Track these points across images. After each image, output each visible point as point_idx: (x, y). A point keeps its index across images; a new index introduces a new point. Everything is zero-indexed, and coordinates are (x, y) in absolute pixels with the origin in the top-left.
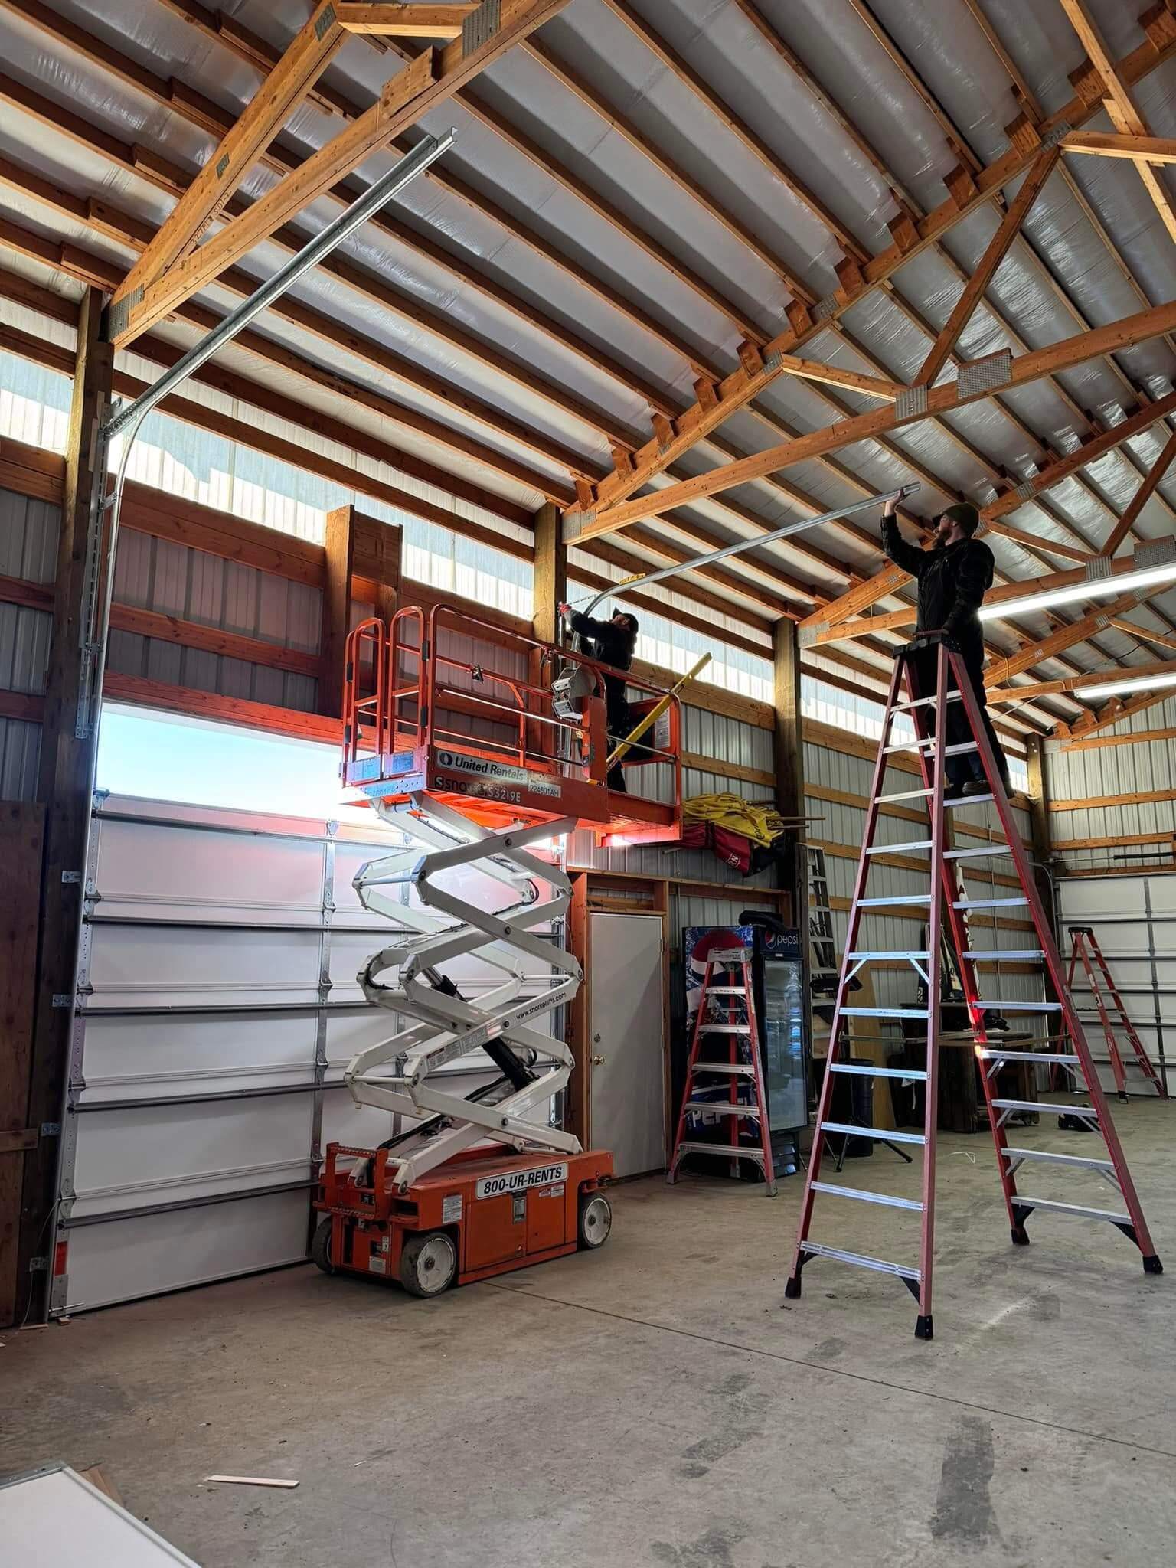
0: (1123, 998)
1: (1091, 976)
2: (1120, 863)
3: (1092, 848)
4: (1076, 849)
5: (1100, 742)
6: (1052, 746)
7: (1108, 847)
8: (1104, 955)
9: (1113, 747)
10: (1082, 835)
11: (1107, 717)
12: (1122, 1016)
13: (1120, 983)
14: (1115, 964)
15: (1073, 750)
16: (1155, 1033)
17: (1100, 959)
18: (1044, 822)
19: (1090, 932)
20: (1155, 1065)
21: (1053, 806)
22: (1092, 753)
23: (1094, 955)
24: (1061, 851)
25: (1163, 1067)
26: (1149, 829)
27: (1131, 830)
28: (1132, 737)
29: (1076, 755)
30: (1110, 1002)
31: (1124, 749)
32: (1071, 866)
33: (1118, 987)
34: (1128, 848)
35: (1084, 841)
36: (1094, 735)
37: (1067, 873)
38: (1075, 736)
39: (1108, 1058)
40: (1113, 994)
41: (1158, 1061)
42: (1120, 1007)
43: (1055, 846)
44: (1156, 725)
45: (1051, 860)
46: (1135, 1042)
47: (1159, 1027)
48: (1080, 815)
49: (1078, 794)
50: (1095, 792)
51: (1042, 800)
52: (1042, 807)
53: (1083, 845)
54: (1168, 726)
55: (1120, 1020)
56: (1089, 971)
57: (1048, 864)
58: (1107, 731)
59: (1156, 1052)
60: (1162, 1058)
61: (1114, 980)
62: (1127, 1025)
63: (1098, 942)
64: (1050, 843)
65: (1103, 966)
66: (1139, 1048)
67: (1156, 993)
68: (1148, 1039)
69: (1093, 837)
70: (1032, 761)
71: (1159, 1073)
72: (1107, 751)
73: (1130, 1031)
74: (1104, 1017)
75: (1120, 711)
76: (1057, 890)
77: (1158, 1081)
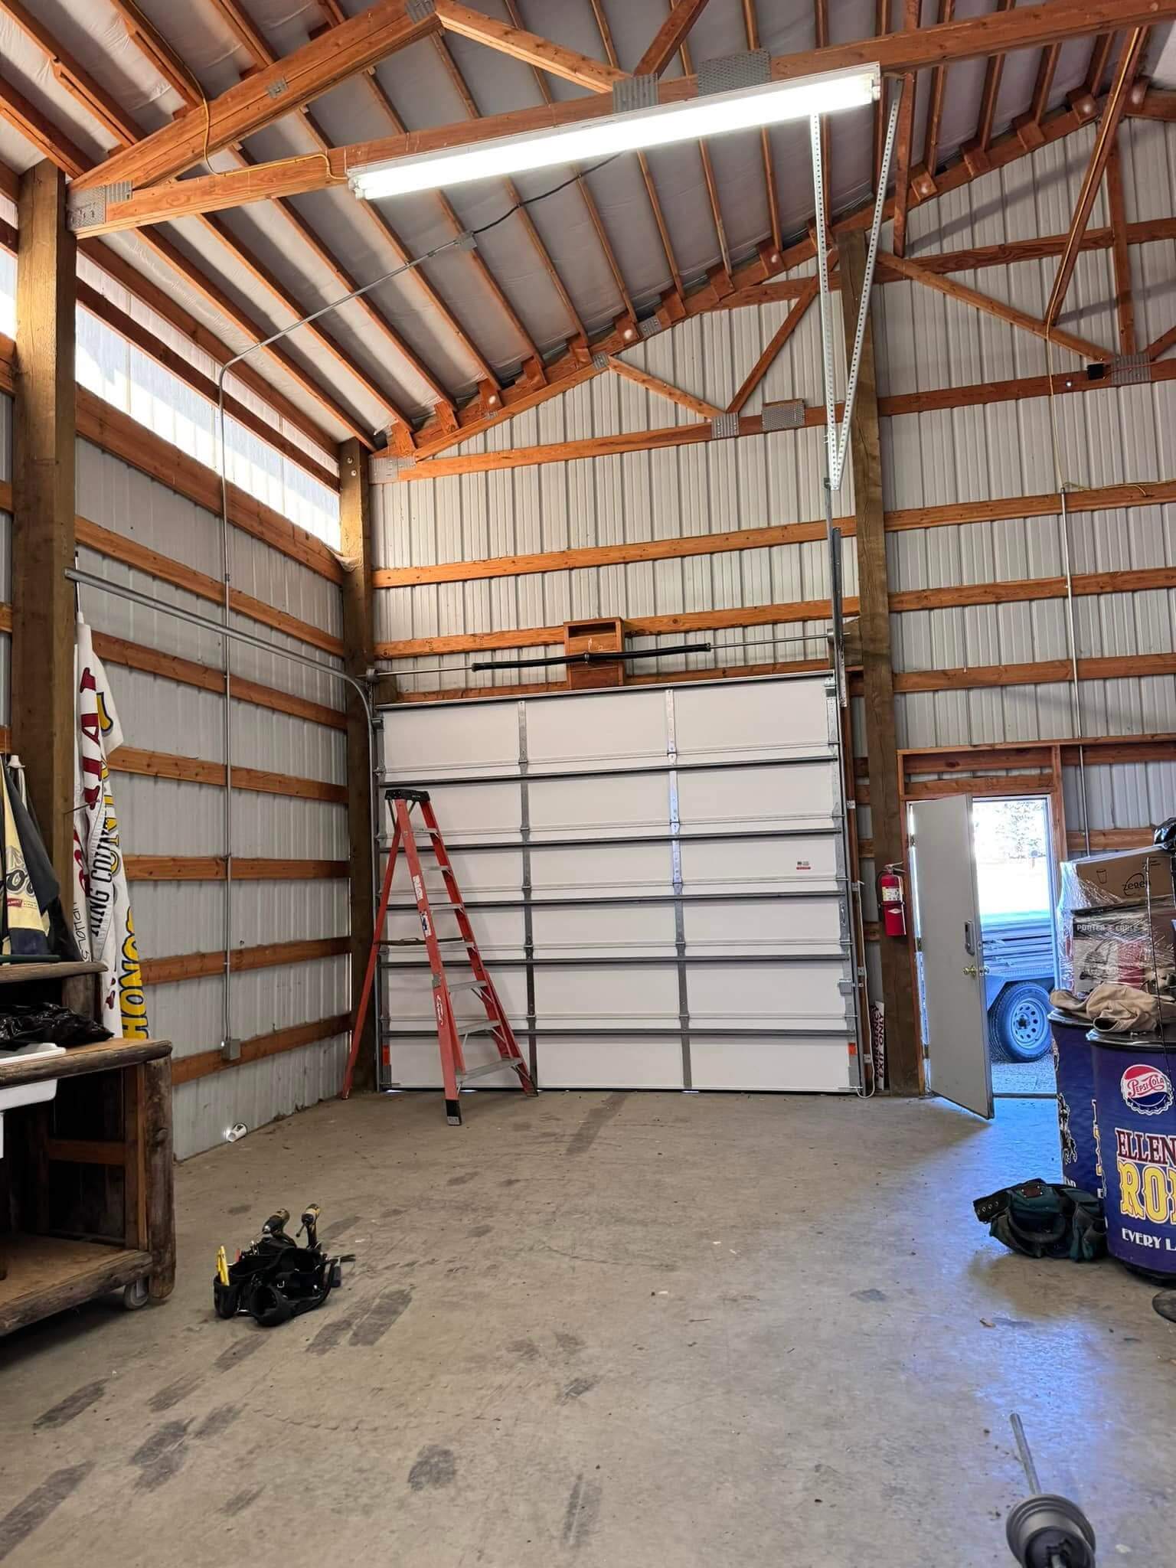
0: (472, 917)
1: (417, 879)
2: (483, 678)
3: (441, 654)
4: (416, 657)
5: (461, 465)
6: (383, 469)
7: (467, 652)
8: (447, 841)
9: (482, 475)
10: (426, 631)
11: (474, 419)
12: (470, 950)
13: (470, 891)
14: (468, 858)
15: (419, 476)
16: (521, 976)
17: (440, 849)
18: (363, 604)
19: (424, 800)
20: (519, 1033)
21: (382, 579)
22: (448, 483)
23: (429, 842)
24: (390, 659)
25: (533, 1035)
26: (532, 621)
27: (505, 623)
28: (514, 457)
29: (422, 487)
30: (449, 925)
31: (500, 477)
32: (406, 684)
33: (466, 898)
34: (499, 653)
35: (429, 642)
36: (453, 450)
37: (399, 696)
38: (423, 452)
39: (433, 1026)
40: (457, 911)
41: (524, 1026)
42: (468, 934)
43: (381, 651)
44: (552, 435)
45: (370, 672)
46: (488, 994)
47: (530, 965)
48: (425, 595)
49: (424, 558)
50: (450, 555)
51: (360, 565)
52: (360, 577)
53: (427, 649)
54: (570, 438)
55: (465, 956)
56: (415, 870)
57: (364, 679)
58: (473, 444)
59: (522, 1009)
60: (532, 1021)
61: (460, 885)
62: (477, 965)
63: (438, 821)
64: (373, 645)
65: (444, 861)
66: (494, 1007)
67: (528, 905)
68: (510, 987)
69: (444, 634)
70: (347, 493)
71: (524, 1048)
72: (473, 480)
73: (481, 976)
74: (434, 953)
75: (496, 407)
76: (379, 727)
77: (522, 1066)
